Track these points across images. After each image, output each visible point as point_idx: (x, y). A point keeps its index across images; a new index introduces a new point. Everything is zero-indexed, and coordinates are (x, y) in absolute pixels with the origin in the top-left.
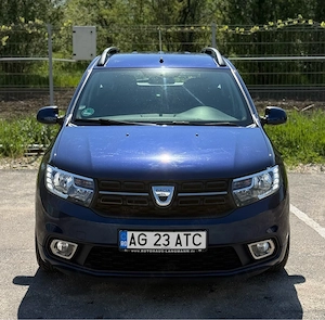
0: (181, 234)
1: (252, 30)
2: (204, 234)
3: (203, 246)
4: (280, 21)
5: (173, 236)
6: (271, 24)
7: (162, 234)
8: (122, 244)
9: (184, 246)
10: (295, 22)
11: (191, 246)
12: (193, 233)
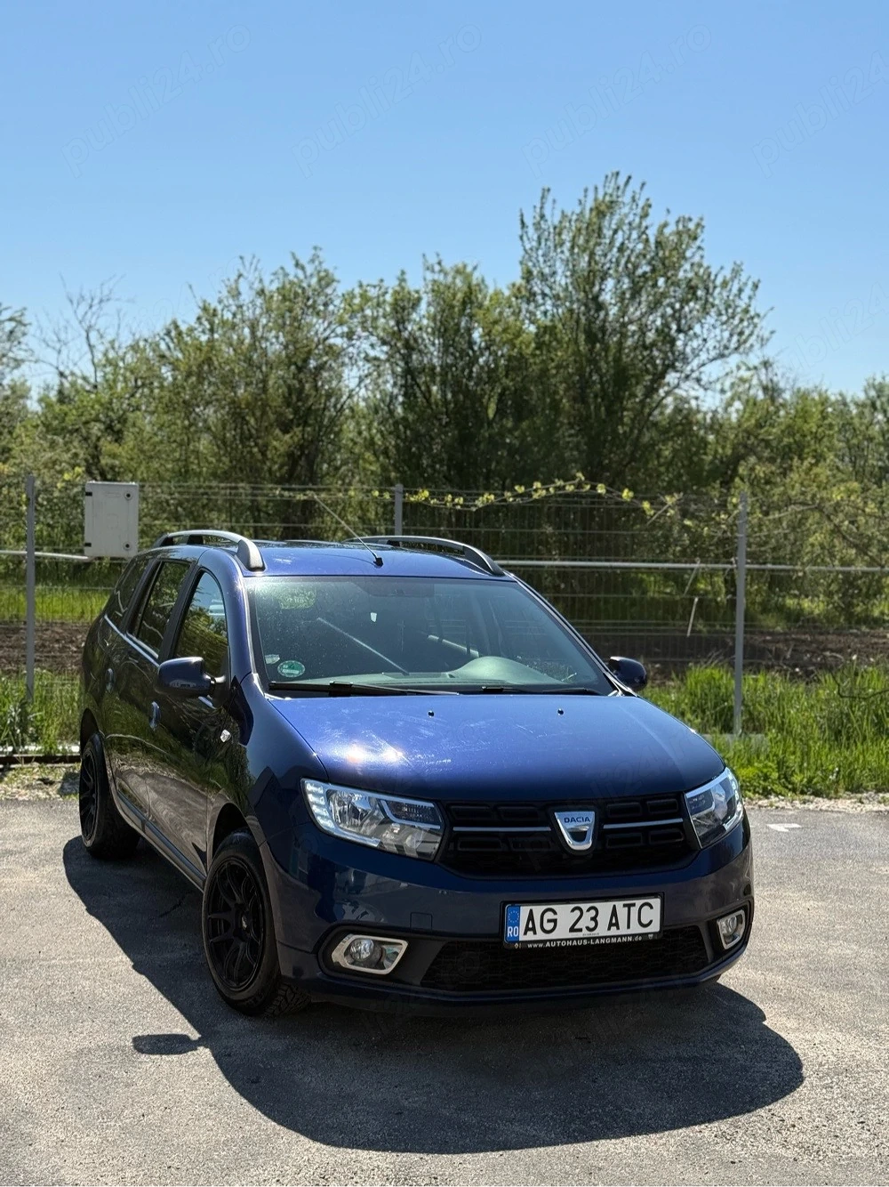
0: (619, 904)
1: (480, 502)
2: (656, 902)
3: (655, 927)
4: (537, 485)
5: (605, 908)
6: (520, 489)
7: (585, 906)
8: (510, 932)
9: (623, 930)
10: (570, 488)
11: (636, 929)
12: (639, 903)
